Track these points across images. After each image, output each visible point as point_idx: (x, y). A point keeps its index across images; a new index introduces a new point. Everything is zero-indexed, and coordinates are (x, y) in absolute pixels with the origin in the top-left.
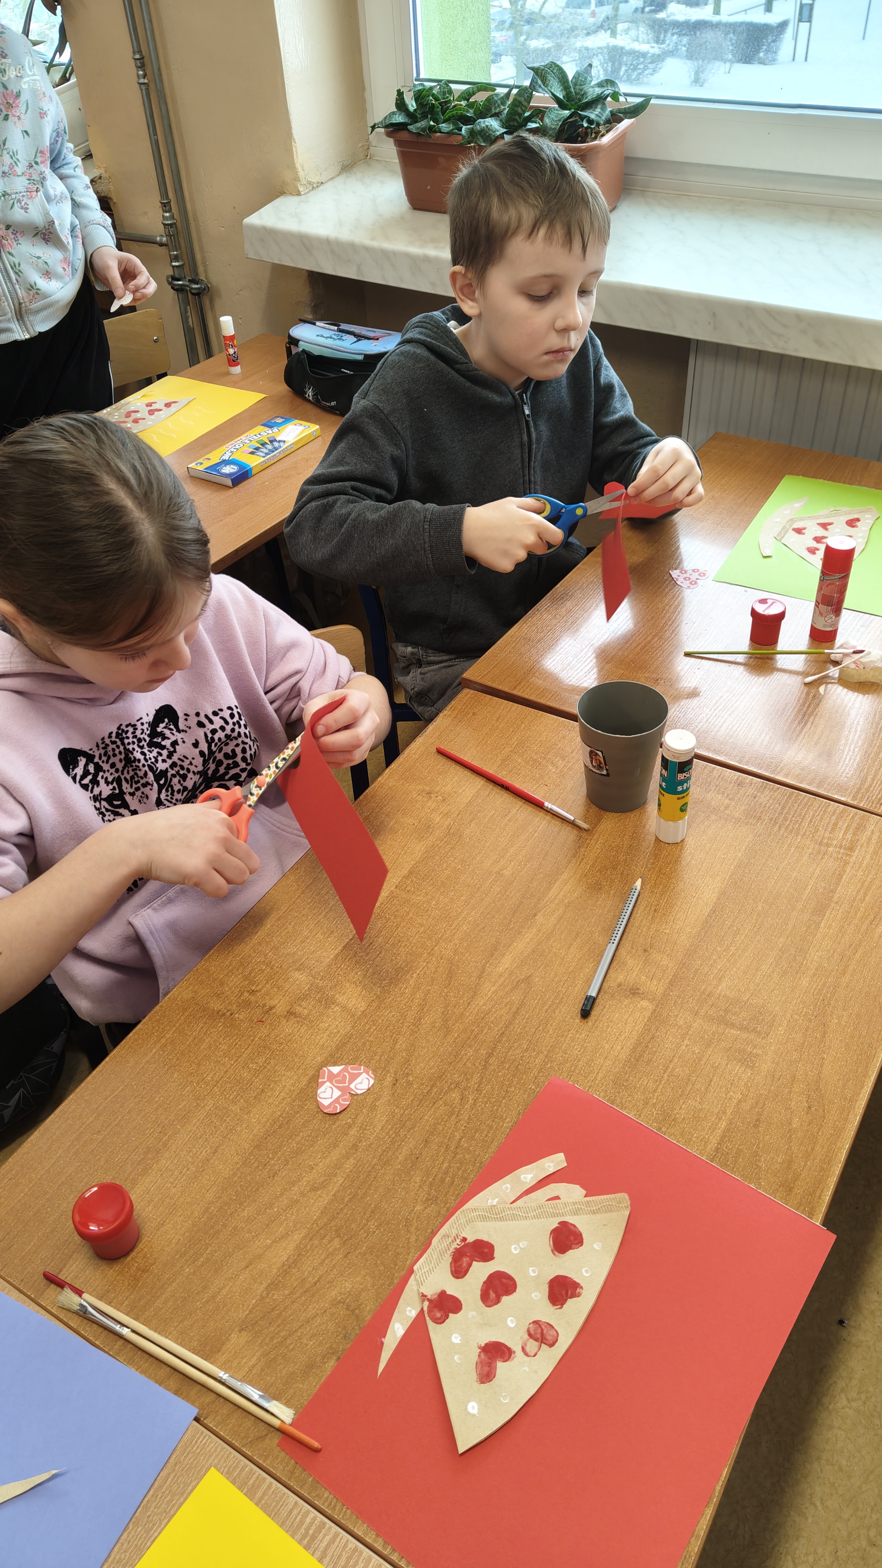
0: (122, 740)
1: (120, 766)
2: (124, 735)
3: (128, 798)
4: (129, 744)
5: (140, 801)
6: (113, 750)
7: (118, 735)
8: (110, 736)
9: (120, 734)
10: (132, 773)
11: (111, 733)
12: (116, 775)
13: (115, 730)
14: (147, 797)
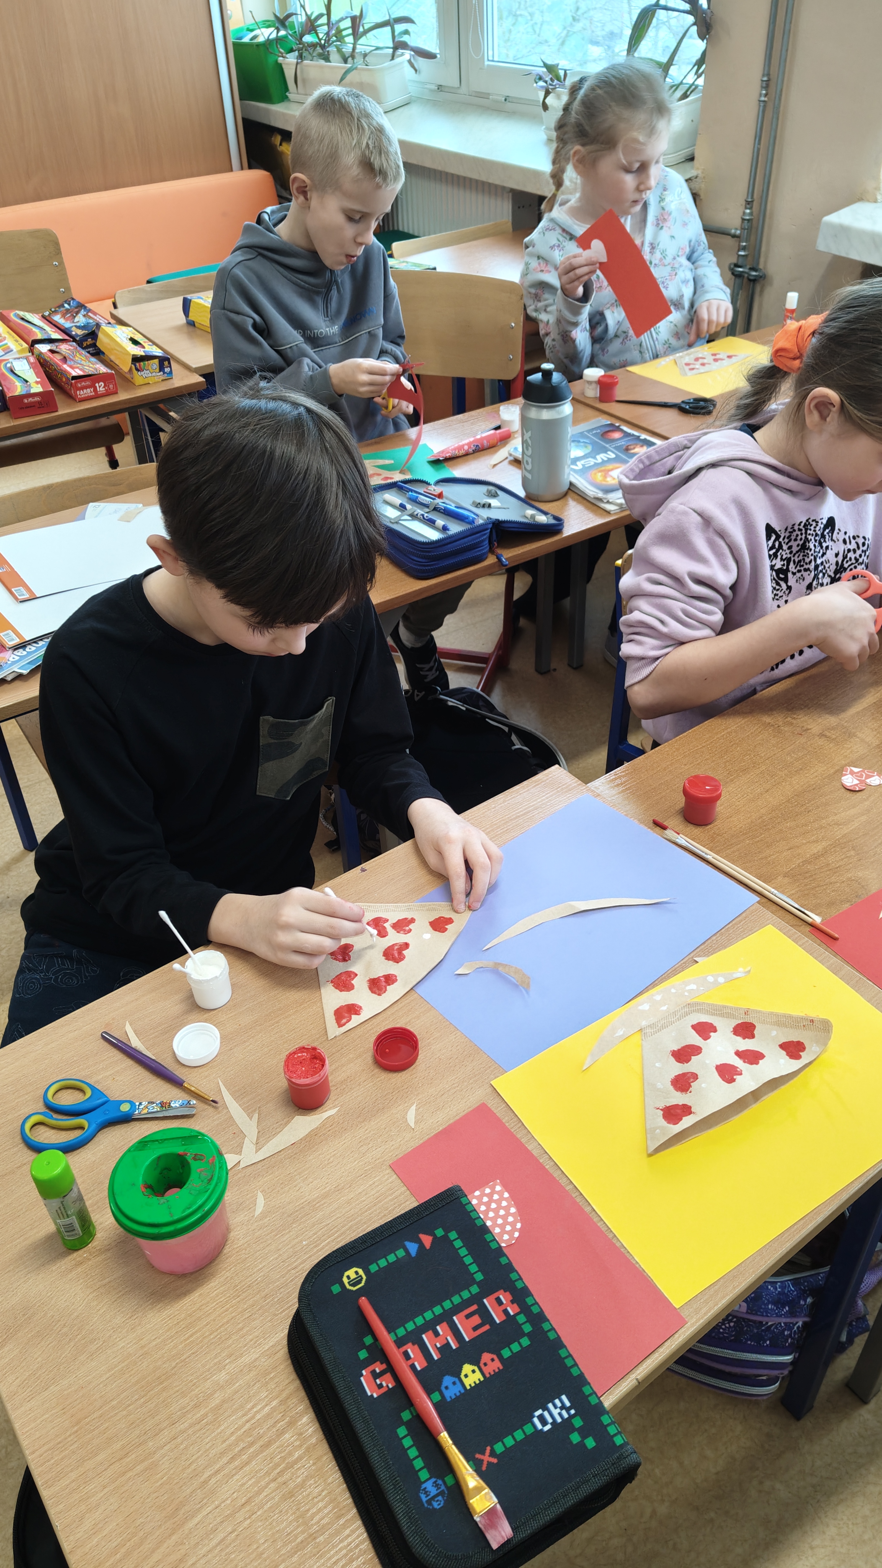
0: (806, 530)
1: (795, 549)
2: (809, 527)
3: (790, 575)
4: (809, 534)
5: (797, 581)
6: (797, 535)
7: (805, 525)
8: (799, 525)
9: (807, 525)
10: (801, 558)
11: (801, 522)
12: (789, 556)
13: (804, 521)
14: (804, 580)
